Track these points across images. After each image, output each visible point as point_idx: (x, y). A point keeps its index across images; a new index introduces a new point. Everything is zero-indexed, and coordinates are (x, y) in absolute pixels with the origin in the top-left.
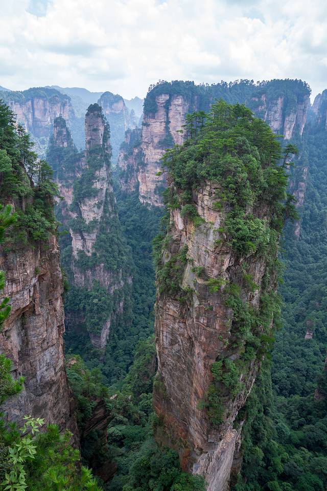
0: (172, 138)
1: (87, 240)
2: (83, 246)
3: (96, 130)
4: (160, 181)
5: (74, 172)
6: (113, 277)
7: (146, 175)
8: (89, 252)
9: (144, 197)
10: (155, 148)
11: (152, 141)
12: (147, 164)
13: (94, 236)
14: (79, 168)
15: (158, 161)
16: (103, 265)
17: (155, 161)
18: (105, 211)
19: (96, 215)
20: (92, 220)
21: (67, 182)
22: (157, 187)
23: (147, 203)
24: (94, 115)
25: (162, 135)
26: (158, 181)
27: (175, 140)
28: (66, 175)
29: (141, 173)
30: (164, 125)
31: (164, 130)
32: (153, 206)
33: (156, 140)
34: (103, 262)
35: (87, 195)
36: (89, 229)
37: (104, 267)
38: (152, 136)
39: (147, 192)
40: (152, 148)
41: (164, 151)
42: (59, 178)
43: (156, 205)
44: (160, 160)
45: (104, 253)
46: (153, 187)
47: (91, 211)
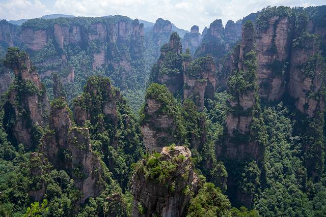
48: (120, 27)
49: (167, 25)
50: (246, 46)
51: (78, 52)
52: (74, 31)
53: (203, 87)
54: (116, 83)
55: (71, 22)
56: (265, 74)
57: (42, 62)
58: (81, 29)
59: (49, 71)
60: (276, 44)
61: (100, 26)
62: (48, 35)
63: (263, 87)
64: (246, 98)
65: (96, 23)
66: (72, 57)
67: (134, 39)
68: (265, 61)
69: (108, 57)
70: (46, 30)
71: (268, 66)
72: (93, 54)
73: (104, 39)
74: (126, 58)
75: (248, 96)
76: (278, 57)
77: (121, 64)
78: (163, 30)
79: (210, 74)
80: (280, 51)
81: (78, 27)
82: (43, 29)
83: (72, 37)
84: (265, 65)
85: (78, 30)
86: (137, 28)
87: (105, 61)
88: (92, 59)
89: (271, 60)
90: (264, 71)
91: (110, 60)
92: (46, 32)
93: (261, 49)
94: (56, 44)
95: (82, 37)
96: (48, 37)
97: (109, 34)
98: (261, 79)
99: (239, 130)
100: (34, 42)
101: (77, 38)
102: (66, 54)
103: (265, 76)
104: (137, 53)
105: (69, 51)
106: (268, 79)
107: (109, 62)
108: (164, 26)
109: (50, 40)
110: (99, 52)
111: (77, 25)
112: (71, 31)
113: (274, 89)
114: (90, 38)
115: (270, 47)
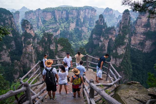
0: (150, 24)
1: (117, 61)
2: (115, 63)
3: (126, 19)
4: (142, 40)
5: (108, 34)
6: (126, 77)
7: (136, 37)
8: (117, 65)
9: (133, 46)
10: (142, 27)
11: (141, 25)
12: (137, 33)
13: (121, 60)
14: (110, 32)
15: (142, 32)
16: (123, 72)
17: (141, 32)
18: (126, 51)
19: (123, 52)
20: (122, 54)
21: (105, 37)
22: (140, 42)
23: (134, 48)
24: (127, 13)
25: (146, 23)
26: (141, 40)
27: (151, 24)
28: (105, 35)
29: (133, 37)
30: (147, 18)
31: (147, 20)
32: (137, 50)
33: (143, 24)
34: (123, 71)
35: (122, 44)
36: (120, 57)
37: (124, 72)
38: (142, 23)
39: (135, 44)
40: (140, 27)
41: (146, 29)
42: (102, 36)
43: (139, 49)
44: (143, 32)
45: (125, 67)
46: (138, 42)
47: (122, 50)
48: (86, 11)
49: (111, 11)
50: (124, 23)
51: (64, 22)
52: (64, 13)
53: (107, 41)
54: (79, 37)
55: (62, 9)
56: (142, 38)
57: (48, 25)
58: (67, 12)
59: (51, 30)
60: (150, 22)
61: (74, 11)
62: (52, 14)
63: (140, 44)
64: (120, 49)
65: (73, 10)
66: (61, 24)
67: (91, 17)
68: (143, 31)
69: (77, 25)
70: (52, 12)
71: (144, 34)
72: (70, 23)
73: (76, 16)
74: (85, 26)
75: (120, 48)
76: (151, 29)
77: (82, 28)
78: (109, 13)
79: (113, 36)
80: (153, 26)
81: (65, 11)
82: (51, 12)
83: (63, 16)
84: (142, 33)
85: (65, 12)
86: (93, 12)
87: (76, 26)
88: (69, 25)
89: (146, 31)
90: (142, 36)
91: (78, 26)
92: (52, 13)
93: (141, 24)
94: (55, 18)
95: (67, 16)
96: (52, 15)
97: (79, 14)
98: (140, 40)
99: (116, 65)
100: (47, 17)
101: (65, 16)
102: (59, 23)
103: (142, 39)
104: (92, 23)
105: (61, 22)
106: (143, 40)
107: (77, 27)
108: (109, 11)
109: (53, 17)
110: (73, 22)
111: (65, 10)
112: (62, 13)
113: (147, 46)
114: (70, 16)
115: (146, 24)
